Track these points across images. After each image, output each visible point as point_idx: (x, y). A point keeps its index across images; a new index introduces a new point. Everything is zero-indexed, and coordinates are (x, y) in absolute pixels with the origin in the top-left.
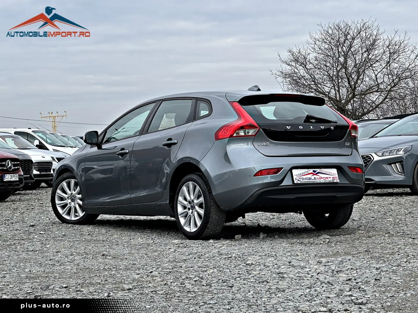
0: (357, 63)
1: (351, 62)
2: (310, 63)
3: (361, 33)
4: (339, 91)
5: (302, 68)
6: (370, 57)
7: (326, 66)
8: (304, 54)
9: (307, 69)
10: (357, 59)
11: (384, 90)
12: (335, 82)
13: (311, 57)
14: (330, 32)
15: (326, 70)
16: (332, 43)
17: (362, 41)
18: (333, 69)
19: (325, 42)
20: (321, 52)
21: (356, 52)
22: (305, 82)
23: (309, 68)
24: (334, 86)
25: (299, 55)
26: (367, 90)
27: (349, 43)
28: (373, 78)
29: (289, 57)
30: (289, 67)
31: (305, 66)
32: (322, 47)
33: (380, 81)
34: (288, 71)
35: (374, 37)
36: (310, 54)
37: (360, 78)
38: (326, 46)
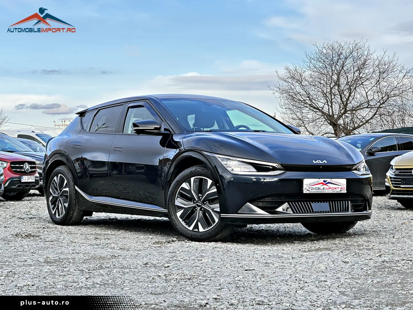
0: (349, 81)
1: (343, 80)
2: (306, 80)
3: (354, 53)
4: (332, 107)
5: (298, 84)
6: (361, 75)
7: (321, 83)
8: (300, 71)
9: (303, 86)
10: (349, 77)
11: (374, 107)
12: (328, 98)
13: (307, 74)
14: (324, 51)
15: (321, 86)
16: (326, 62)
17: (354, 61)
18: (327, 86)
19: (320, 61)
20: (315, 70)
21: (348, 71)
22: (300, 98)
23: (304, 85)
24: (327, 102)
25: (295, 72)
26: (358, 107)
27: (341, 62)
28: (364, 95)
29: (286, 74)
30: (286, 84)
31: (301, 83)
32: (317, 66)
33: (370, 98)
34: (285, 87)
35: (365, 57)
36: (306, 72)
37: (352, 95)
38: (321, 65)
